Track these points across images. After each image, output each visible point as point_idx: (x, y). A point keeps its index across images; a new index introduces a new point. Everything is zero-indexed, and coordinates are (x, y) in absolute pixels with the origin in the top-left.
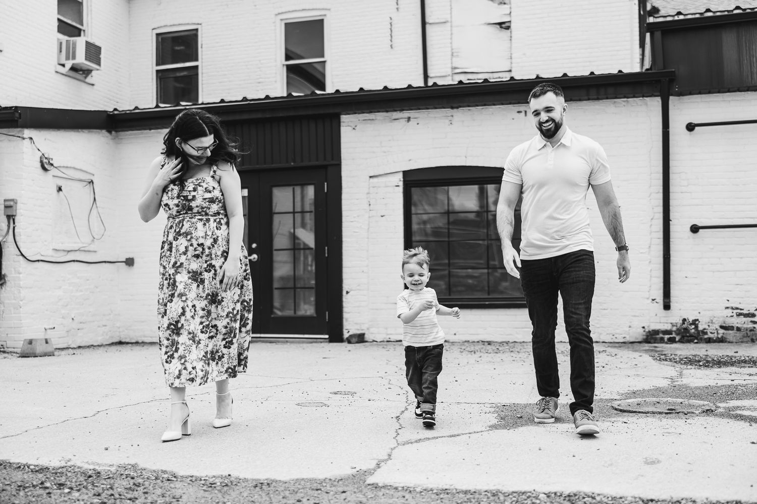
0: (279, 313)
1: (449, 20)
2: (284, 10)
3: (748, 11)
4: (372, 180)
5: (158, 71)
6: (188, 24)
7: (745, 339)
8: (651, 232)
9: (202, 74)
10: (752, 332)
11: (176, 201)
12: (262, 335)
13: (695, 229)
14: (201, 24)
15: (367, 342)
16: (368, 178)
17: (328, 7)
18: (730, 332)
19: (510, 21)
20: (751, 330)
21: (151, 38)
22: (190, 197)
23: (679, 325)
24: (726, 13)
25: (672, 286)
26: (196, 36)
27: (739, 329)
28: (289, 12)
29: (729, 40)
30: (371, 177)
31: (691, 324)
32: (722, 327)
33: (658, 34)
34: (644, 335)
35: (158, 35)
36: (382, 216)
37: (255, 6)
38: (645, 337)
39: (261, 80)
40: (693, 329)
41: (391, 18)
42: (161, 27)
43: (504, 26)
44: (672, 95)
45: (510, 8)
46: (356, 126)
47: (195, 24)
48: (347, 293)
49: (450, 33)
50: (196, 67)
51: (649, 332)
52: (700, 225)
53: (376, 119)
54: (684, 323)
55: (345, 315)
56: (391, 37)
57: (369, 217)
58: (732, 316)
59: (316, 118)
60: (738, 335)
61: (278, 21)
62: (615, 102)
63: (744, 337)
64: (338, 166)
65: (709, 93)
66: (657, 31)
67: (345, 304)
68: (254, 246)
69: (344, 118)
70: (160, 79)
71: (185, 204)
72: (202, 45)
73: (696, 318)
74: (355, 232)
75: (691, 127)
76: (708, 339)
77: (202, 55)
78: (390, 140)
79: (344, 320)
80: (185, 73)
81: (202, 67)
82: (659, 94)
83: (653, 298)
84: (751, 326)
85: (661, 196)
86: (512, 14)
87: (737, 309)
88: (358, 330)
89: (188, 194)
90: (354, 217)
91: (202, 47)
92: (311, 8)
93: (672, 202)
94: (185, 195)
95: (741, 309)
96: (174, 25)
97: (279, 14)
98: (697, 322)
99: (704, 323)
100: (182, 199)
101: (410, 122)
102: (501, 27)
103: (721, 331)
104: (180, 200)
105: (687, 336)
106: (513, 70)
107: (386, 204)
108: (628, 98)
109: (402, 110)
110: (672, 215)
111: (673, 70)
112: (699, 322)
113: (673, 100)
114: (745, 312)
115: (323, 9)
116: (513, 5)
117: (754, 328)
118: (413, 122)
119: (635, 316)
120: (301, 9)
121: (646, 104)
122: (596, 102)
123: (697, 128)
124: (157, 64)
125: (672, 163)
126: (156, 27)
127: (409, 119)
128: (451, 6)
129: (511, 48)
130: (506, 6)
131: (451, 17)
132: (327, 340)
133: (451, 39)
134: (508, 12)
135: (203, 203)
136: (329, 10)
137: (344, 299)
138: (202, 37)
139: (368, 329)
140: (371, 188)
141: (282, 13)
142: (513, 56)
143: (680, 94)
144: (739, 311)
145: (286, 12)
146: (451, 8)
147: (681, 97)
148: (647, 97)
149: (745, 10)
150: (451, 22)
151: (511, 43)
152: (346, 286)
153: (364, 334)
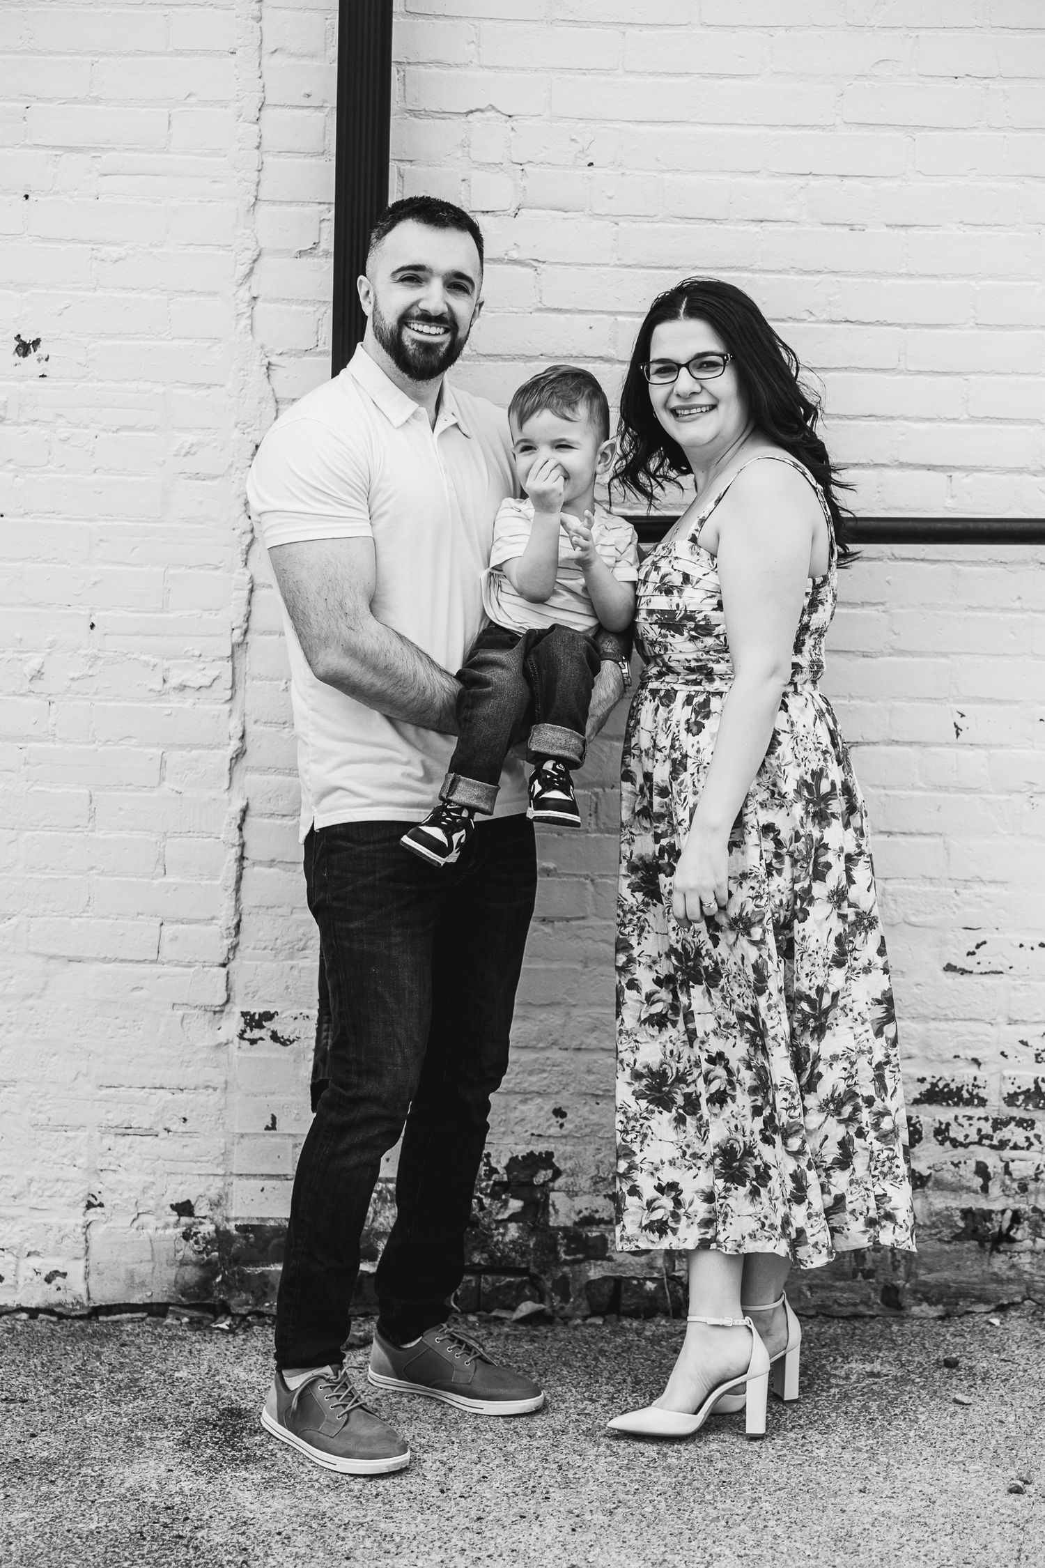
34: (183, 1263)
38: (191, 1274)
40: (512, 1218)
51: (222, 1238)
73: (539, 1147)
76: (607, 1289)
83: (257, 1009)
98: (542, 1176)
99: (584, 1183)
105: (477, 1270)
112: (557, 1173)
119: (127, 1131)
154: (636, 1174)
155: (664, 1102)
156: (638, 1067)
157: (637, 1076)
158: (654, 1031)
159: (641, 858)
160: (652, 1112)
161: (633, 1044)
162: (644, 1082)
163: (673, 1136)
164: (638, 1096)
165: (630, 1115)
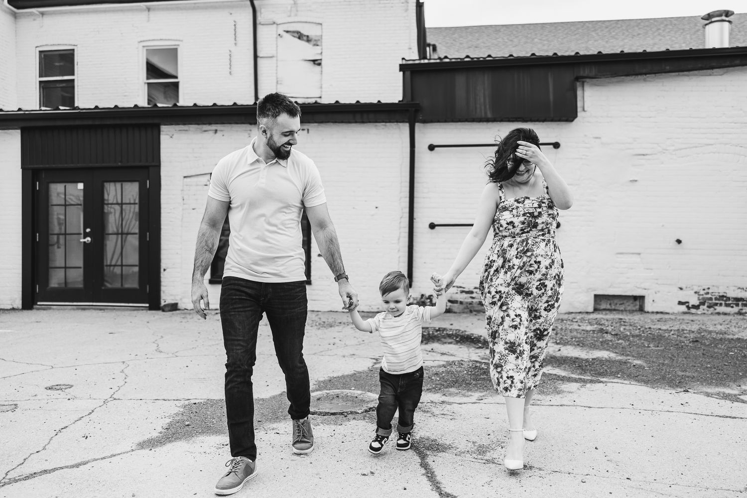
0: (109, 285)
1: (275, 55)
2: (145, 39)
3: (475, 59)
4: (185, 179)
5: (40, 82)
6: (66, 45)
7: (466, 310)
8: (400, 228)
9: (78, 86)
10: (471, 305)
11: (522, 219)
12: (94, 304)
13: (432, 226)
14: (76, 46)
15: (179, 310)
16: (182, 178)
17: (181, 39)
18: (455, 305)
19: (321, 60)
20: (470, 304)
21: (34, 54)
22: (536, 214)
23: (418, 299)
24: (459, 60)
25: (414, 269)
26: (73, 55)
27: (461, 303)
28: (149, 40)
29: (460, 80)
30: (185, 177)
31: (427, 299)
32: (450, 301)
33: (408, 73)
35: (41, 52)
36: (193, 209)
37: (122, 34)
39: (126, 94)
41: (230, 51)
42: (43, 46)
43: (316, 62)
44: (418, 122)
45: (322, 49)
46: (173, 135)
47: (72, 45)
48: (165, 270)
49: (275, 65)
50: (73, 81)
52: (436, 223)
53: (190, 130)
54: (422, 298)
55: (163, 288)
56: (230, 65)
57: (183, 210)
58: (457, 293)
59: (139, 126)
60: (460, 307)
61: (141, 48)
62: (376, 126)
63: (465, 308)
64: (158, 166)
65: (446, 121)
66: (407, 71)
67: (162, 279)
68: (88, 230)
69: (164, 128)
70: (43, 88)
71: (531, 220)
72: (77, 63)
73: (431, 294)
74: (171, 221)
75: (432, 148)
77: (78, 71)
78: (200, 148)
79: (162, 292)
80: (64, 85)
81: (78, 80)
82: (407, 120)
84: (470, 300)
85: (407, 200)
86: (323, 54)
87: (461, 287)
88: (173, 300)
89: (534, 211)
90: (171, 209)
91: (77, 64)
92: (167, 39)
93: (416, 205)
94: (532, 211)
95: (464, 288)
96: (54, 45)
97: (141, 41)
98: (432, 297)
100: (528, 216)
101: (217, 134)
102: (314, 64)
103: (449, 304)
104: (526, 217)
106: (323, 97)
107: (197, 200)
108: (386, 122)
109: (210, 124)
110: (416, 215)
111: (418, 102)
113: (418, 126)
114: (466, 290)
115: (176, 40)
116: (324, 47)
117: (472, 302)
118: (219, 134)
120: (159, 39)
121: (400, 128)
122: (362, 125)
123: (436, 149)
124: (40, 76)
125: (416, 175)
126: (39, 45)
127: (216, 131)
128: (277, 44)
129: (321, 80)
130: (318, 47)
131: (277, 53)
132: (148, 308)
133: (277, 70)
134: (320, 52)
135: (548, 219)
136: (182, 41)
137: (162, 276)
138: (77, 56)
139: (181, 299)
140: (185, 186)
141: (144, 41)
142: (323, 86)
143: (424, 122)
144: (462, 289)
145: (147, 41)
146: (277, 47)
147: (425, 124)
148: (400, 122)
149: (472, 58)
150: (277, 57)
151: (321, 76)
152: (163, 265)
153: (176, 304)
154: (503, 372)
155: (514, 352)
156: (507, 340)
157: (506, 343)
158: (513, 330)
159: (520, 283)
160: (509, 354)
161: (506, 333)
162: (508, 345)
163: (515, 362)
164: (506, 349)
165: (502, 355)
